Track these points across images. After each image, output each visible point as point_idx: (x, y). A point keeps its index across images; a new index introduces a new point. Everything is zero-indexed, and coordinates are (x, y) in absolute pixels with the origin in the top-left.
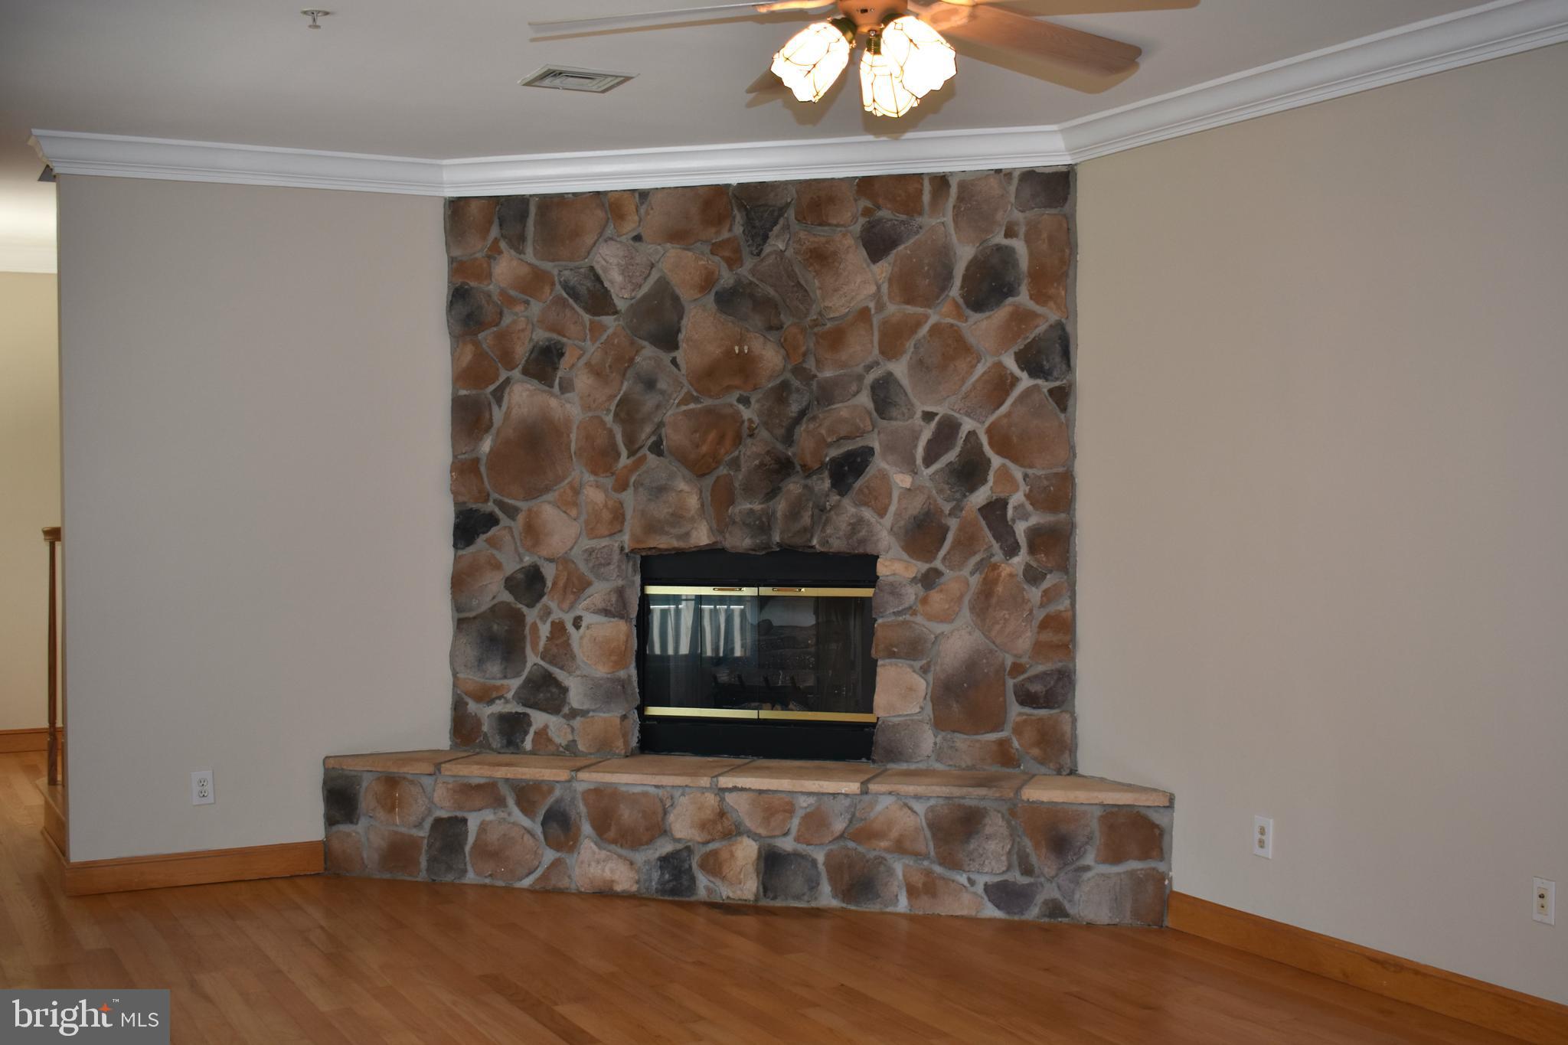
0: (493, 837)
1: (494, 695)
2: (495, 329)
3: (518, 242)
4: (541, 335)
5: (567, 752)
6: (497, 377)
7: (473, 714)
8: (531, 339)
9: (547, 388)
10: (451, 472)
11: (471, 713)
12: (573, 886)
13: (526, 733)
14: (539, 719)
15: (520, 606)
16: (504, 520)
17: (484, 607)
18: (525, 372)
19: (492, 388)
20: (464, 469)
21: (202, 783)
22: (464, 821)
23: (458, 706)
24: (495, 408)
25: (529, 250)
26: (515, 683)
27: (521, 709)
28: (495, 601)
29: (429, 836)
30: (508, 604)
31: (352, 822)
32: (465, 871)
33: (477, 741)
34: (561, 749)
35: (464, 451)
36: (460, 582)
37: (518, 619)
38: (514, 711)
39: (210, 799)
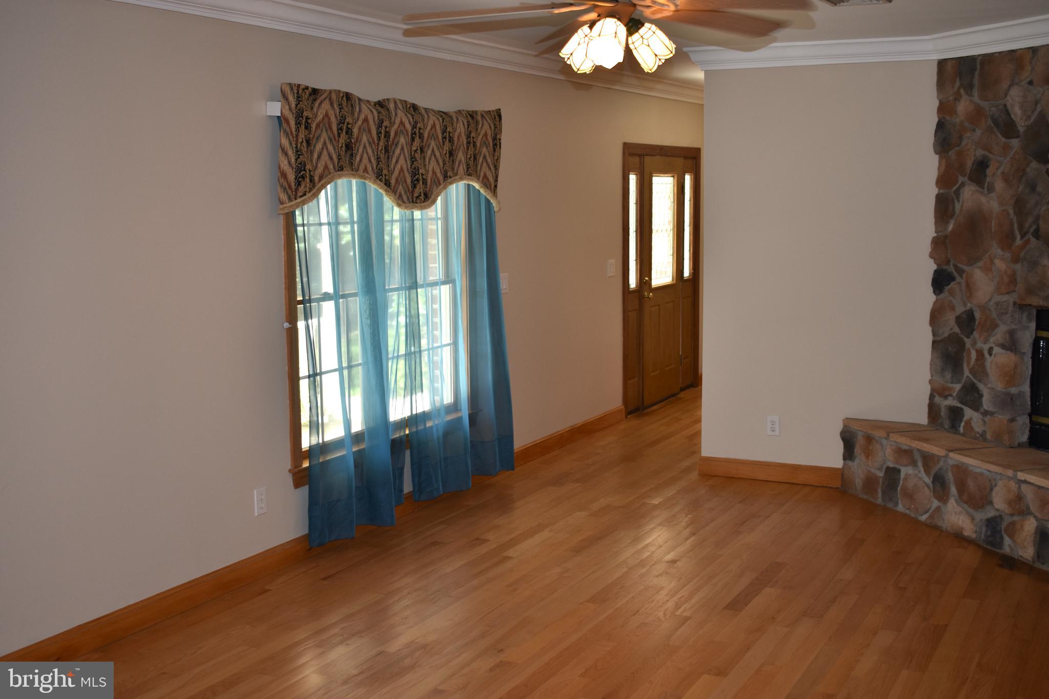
0: (910, 484)
1: (947, 393)
2: (957, 148)
3: (969, 88)
4: (980, 153)
5: (981, 438)
6: (957, 182)
7: (938, 404)
8: (975, 155)
9: (980, 189)
10: (931, 244)
11: (936, 403)
12: (944, 527)
13: (961, 421)
14: (968, 413)
15: (963, 336)
16: (958, 279)
17: (946, 335)
18: (970, 179)
19: (955, 188)
20: (939, 244)
21: (773, 423)
22: (899, 471)
23: (932, 397)
24: (956, 202)
25: (976, 93)
26: (958, 387)
27: (959, 405)
28: (951, 332)
29: (884, 477)
30: (957, 334)
31: (851, 460)
32: (897, 503)
33: (939, 422)
34: (978, 435)
35: (939, 231)
36: (935, 317)
37: (962, 345)
38: (956, 405)
39: (777, 433)
